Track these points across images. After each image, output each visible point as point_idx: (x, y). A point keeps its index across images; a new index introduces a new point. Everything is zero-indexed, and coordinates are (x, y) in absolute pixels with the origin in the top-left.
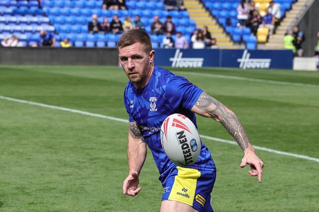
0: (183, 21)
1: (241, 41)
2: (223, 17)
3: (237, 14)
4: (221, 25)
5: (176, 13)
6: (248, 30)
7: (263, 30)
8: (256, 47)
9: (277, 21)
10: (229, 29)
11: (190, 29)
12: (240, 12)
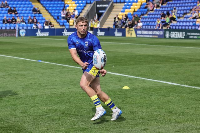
0: (40, 18)
1: (63, 25)
2: (56, 16)
3: (61, 15)
4: (55, 19)
5: (37, 15)
6: (66, 21)
7: (71, 21)
8: (69, 27)
9: (77, 17)
10: (58, 20)
11: (43, 21)
12: (62, 14)
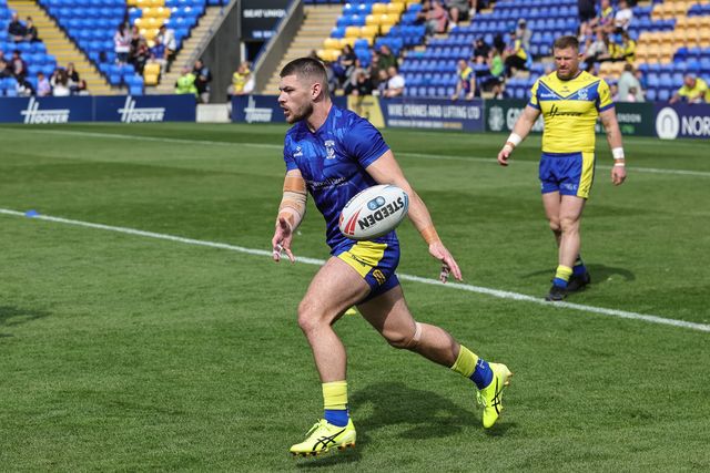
0: (37, 57)
1: (122, 84)
2: (94, 50)
3: (114, 45)
4: (92, 62)
5: (27, 46)
6: (131, 68)
7: (152, 68)
8: (143, 91)
9: (170, 53)
10: (104, 67)
11: (48, 69)
12: (118, 43)
